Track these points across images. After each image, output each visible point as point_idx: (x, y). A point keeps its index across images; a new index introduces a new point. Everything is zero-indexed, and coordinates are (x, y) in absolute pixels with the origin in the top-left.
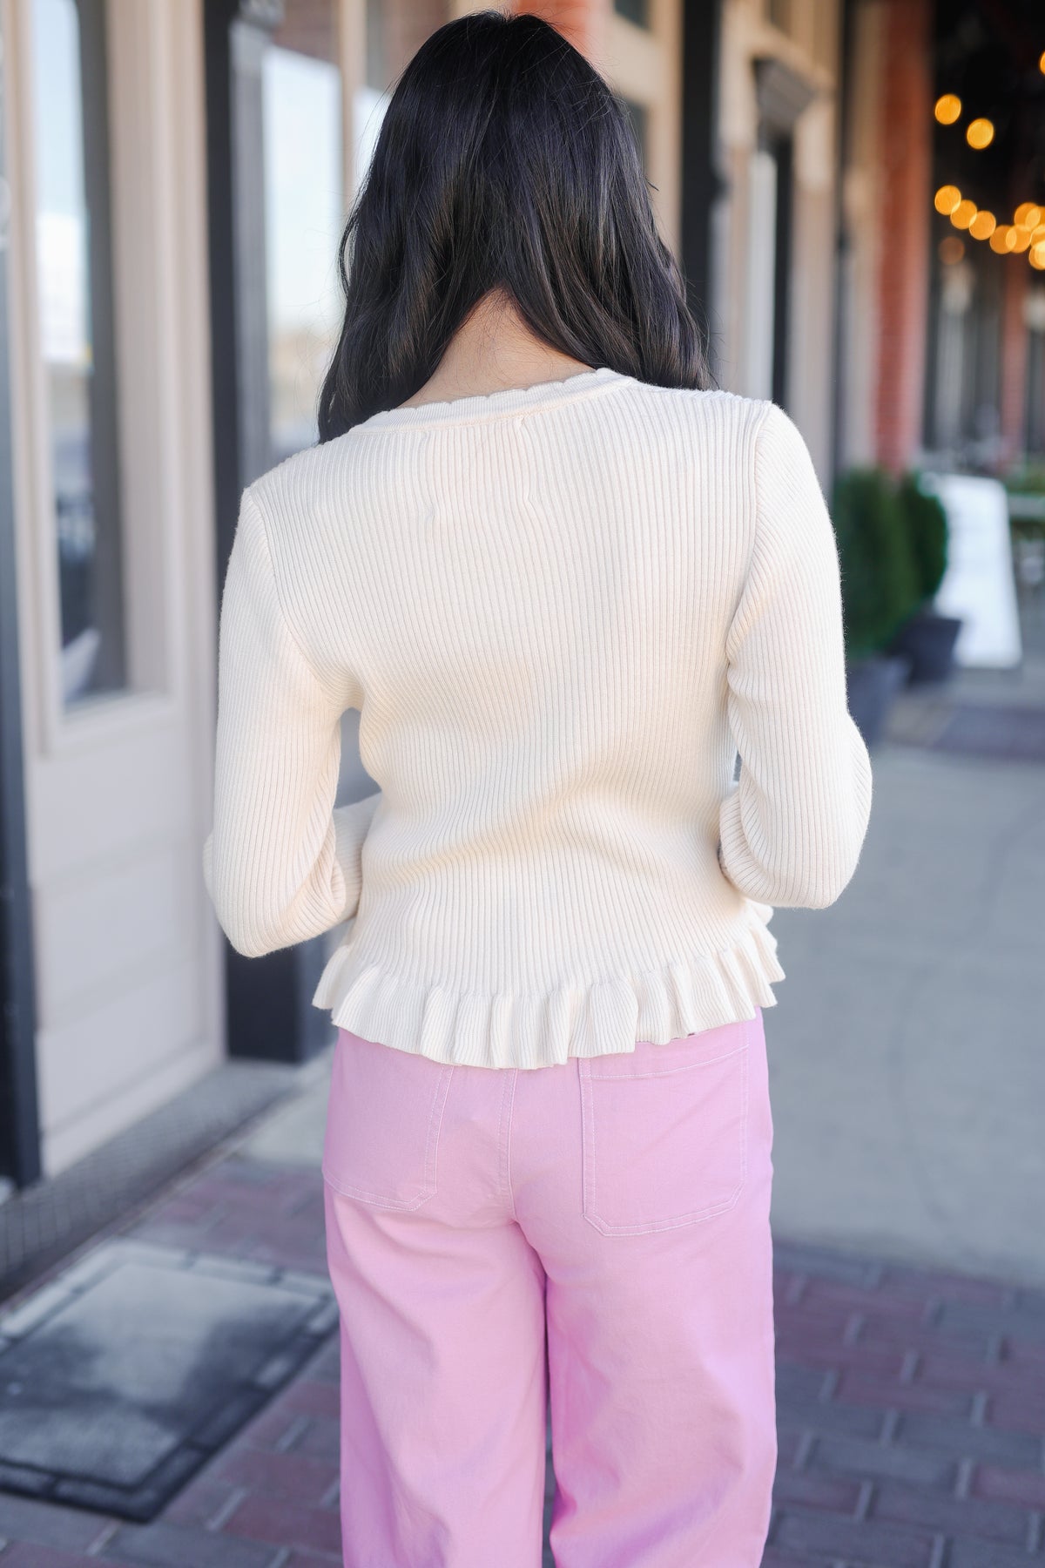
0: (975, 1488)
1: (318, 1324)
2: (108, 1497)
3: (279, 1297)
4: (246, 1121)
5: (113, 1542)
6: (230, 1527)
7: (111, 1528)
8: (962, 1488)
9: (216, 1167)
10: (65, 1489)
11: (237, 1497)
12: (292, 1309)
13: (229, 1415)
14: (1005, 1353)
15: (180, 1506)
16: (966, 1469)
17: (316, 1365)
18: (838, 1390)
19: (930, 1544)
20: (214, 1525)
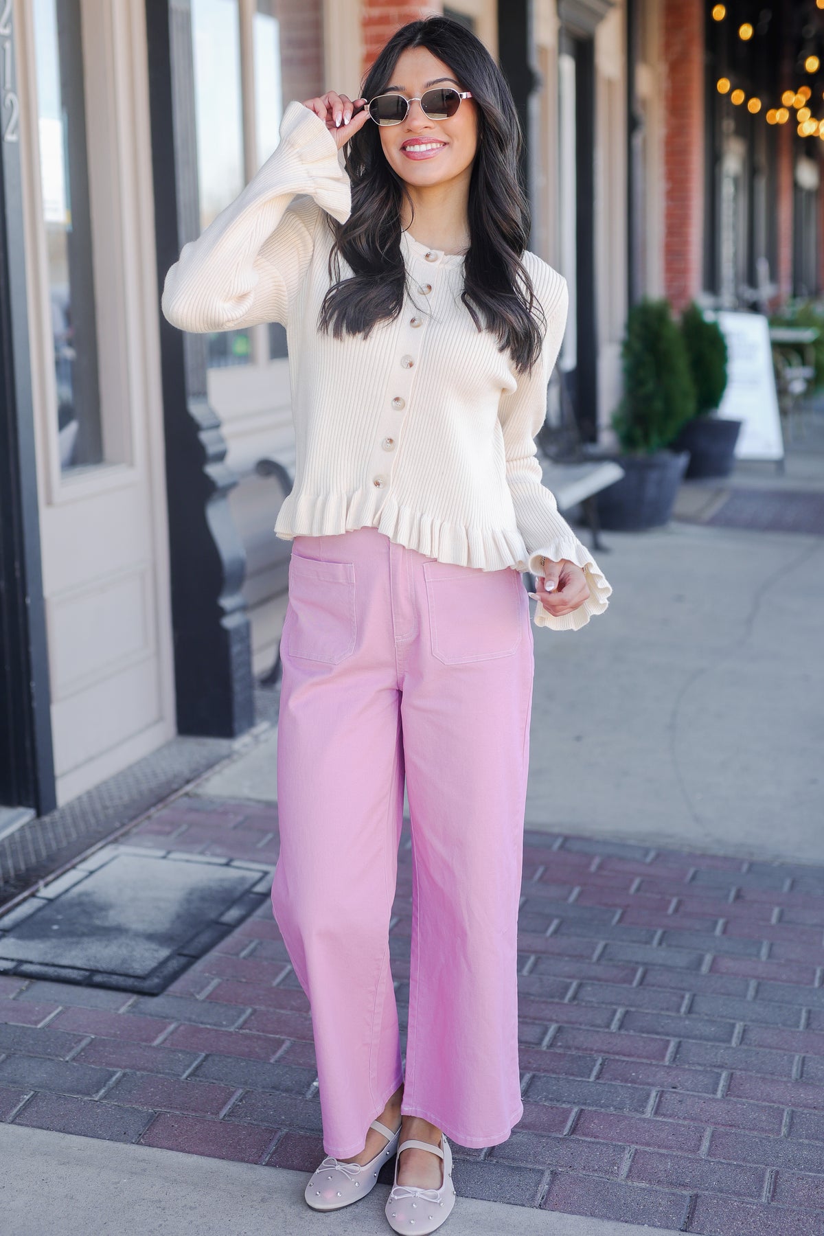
0: (713, 968)
1: (260, 888)
2: (130, 982)
3: (232, 873)
4: (195, 775)
5: (133, 1006)
6: (212, 998)
7: (133, 999)
8: (705, 968)
9: (179, 801)
10: (98, 978)
11: (215, 982)
12: (243, 879)
13: (204, 938)
14: (738, 896)
15: (175, 987)
16: (708, 958)
17: (260, 912)
18: (621, 919)
19: (683, 997)
20: (200, 997)
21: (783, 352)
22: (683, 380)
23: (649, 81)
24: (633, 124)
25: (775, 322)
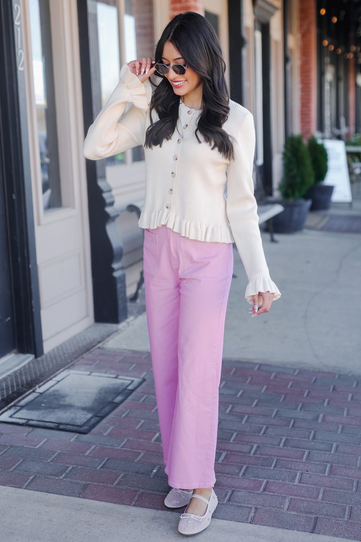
0: (323, 420)
2: (75, 428)
3: (118, 381)
4: (102, 339)
5: (77, 438)
6: (109, 434)
7: (77, 435)
8: (320, 420)
9: (95, 351)
10: (62, 427)
11: (112, 428)
12: (123, 384)
13: (107, 409)
14: (334, 389)
16: (321, 416)
17: (130, 398)
18: (284, 399)
19: (310, 433)
20: (105, 434)
21: (351, 156)
22: (309, 169)
23: (293, 42)
24: (286, 60)
25: (348, 143)
